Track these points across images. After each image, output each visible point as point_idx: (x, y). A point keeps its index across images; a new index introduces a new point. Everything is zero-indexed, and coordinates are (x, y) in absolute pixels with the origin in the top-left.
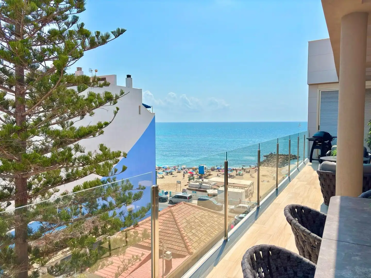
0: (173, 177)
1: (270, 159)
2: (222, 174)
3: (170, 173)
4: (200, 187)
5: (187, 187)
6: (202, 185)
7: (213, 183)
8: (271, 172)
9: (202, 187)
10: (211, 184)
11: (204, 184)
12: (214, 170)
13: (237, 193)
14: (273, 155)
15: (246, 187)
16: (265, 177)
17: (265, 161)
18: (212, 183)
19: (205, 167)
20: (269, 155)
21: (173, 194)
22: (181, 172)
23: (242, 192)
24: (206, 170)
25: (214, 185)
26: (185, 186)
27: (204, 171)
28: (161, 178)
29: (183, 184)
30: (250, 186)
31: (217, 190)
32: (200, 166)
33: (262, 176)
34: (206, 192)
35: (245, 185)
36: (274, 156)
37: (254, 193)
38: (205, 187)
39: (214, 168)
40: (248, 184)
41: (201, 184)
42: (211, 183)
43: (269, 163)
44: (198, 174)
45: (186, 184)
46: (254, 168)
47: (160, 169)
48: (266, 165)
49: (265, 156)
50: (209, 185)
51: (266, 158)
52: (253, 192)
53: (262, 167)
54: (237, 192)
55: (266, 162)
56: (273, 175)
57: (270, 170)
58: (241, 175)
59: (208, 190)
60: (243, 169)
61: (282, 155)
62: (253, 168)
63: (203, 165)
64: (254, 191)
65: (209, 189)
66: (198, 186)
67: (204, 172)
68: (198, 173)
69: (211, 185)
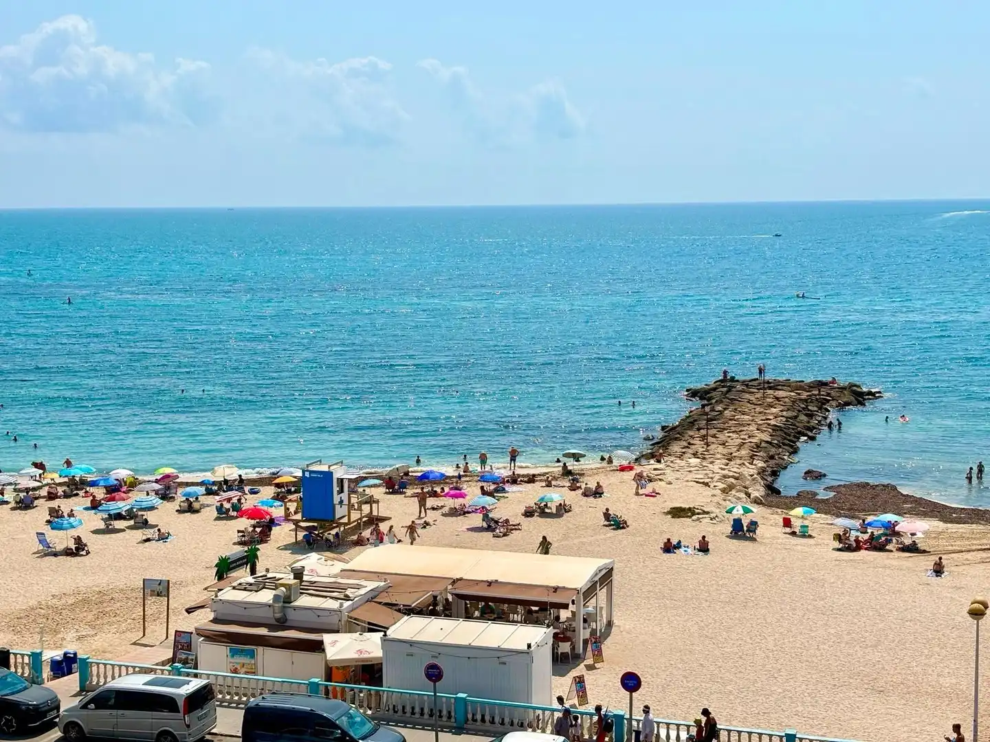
0: (148, 540)
1: (719, 408)
2: (446, 510)
3: (131, 518)
4: (277, 620)
5: (203, 619)
6: (295, 608)
7: (363, 591)
8: (722, 486)
9: (292, 616)
10: (347, 598)
11: (304, 601)
12: (403, 486)
13: (501, 656)
14: (739, 387)
15: (566, 606)
16: (688, 519)
17: (692, 423)
18: (358, 587)
19: (342, 480)
20: (715, 389)
21: (98, 676)
22: (203, 506)
23: (529, 646)
24: (345, 496)
25: (372, 598)
26: (189, 611)
27: (336, 499)
28: (68, 553)
29: (180, 599)
30: (590, 592)
31: (377, 637)
32: (311, 472)
33: (669, 513)
34: (318, 647)
35: (556, 589)
36: (743, 391)
37: (614, 629)
38: (311, 619)
39: (407, 474)
40: (578, 586)
41: (287, 600)
42: (349, 592)
43: (714, 436)
44: (296, 523)
45: (193, 604)
46: (631, 469)
47: (81, 493)
48: (699, 446)
49: (694, 393)
50: (334, 605)
51: (696, 405)
52: (610, 624)
53: (673, 458)
54: (499, 650)
55: (699, 429)
56: (729, 512)
57: (717, 477)
58: (554, 511)
59: (327, 638)
60: (567, 472)
61: (787, 384)
62: (623, 469)
63: (324, 468)
64: (616, 621)
65: (338, 632)
66: (268, 615)
67: (334, 506)
68: (299, 517)
69: (347, 604)
